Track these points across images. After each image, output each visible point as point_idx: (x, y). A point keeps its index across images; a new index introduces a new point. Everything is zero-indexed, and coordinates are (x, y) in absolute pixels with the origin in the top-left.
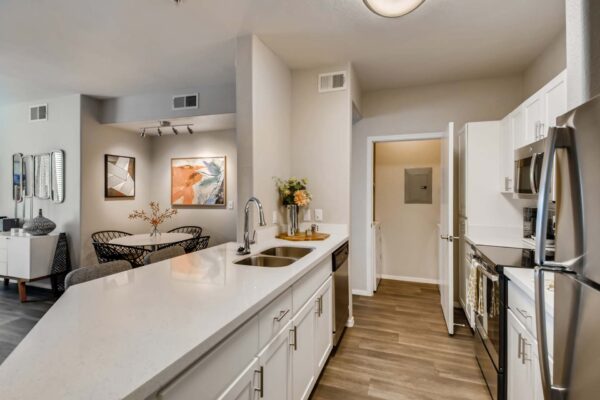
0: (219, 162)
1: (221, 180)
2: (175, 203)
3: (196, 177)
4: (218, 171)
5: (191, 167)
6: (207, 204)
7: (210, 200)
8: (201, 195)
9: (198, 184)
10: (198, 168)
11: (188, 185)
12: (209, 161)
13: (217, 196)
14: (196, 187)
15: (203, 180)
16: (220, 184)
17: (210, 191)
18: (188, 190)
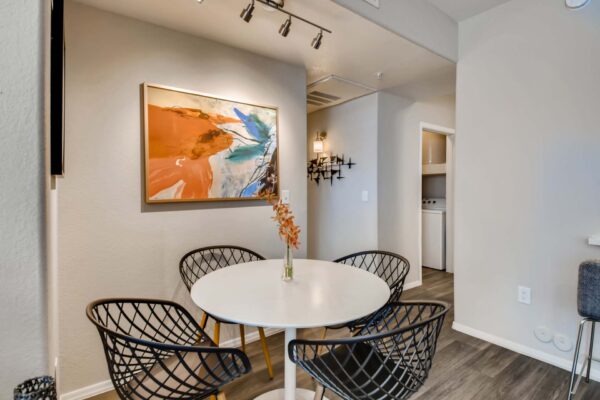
0: (266, 117)
1: (271, 151)
2: (152, 199)
3: (218, 140)
4: (264, 134)
5: (204, 116)
6: (245, 196)
7: (249, 189)
8: (229, 179)
9: (223, 154)
10: (222, 120)
11: (197, 155)
12: (247, 111)
13: (263, 180)
14: (217, 161)
15: (234, 146)
16: (269, 158)
17: (250, 170)
18: (196, 167)
